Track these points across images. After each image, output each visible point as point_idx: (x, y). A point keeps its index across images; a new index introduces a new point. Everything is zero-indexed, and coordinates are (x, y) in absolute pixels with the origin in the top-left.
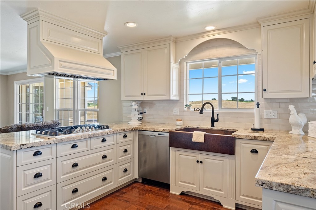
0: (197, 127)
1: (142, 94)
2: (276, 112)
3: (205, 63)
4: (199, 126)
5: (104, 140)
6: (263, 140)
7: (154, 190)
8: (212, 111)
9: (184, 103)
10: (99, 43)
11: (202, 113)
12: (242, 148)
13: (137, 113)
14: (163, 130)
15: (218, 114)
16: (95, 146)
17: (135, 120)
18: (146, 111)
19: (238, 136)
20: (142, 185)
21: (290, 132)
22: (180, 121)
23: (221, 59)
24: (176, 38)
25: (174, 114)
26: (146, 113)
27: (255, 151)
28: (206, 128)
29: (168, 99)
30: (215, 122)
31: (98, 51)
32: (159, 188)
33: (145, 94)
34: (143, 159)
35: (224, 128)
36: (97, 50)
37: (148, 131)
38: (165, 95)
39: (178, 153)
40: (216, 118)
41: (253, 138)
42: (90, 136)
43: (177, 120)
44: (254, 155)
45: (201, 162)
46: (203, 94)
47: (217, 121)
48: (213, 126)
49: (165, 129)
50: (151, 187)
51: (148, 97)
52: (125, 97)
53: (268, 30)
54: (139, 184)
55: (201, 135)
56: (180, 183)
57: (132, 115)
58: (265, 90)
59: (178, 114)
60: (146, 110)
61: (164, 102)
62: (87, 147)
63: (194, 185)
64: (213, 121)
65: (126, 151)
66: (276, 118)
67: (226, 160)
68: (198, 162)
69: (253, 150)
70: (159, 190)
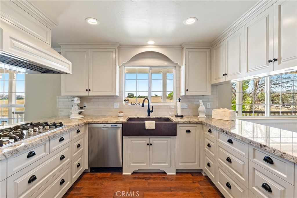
0: (138, 117)
1: (87, 90)
2: (187, 104)
3: (138, 69)
4: (139, 116)
5: (62, 140)
6: (195, 123)
7: (108, 176)
8: (148, 105)
9: (123, 98)
10: (47, 32)
11: (144, 106)
12: (181, 130)
13: (78, 107)
14: (117, 122)
15: (153, 107)
16: (53, 148)
17: (76, 114)
18: (86, 106)
19: (178, 122)
20: (93, 174)
21: (198, 116)
22: (122, 113)
23: (151, 67)
24: (120, 45)
25: (114, 107)
26: (86, 107)
27: (188, 131)
28: (144, 118)
29: (115, 95)
30: (150, 113)
31: (47, 41)
32: (110, 173)
33: (90, 90)
34: (90, 149)
35: (158, 117)
36: (45, 39)
37: (100, 124)
38: (111, 92)
39: (130, 140)
40: (151, 110)
41: (188, 122)
42: (50, 137)
43: (119, 113)
44: (188, 134)
45: (151, 144)
46: (137, 92)
47: (152, 111)
48: (149, 115)
49: (118, 121)
50: (103, 174)
51: (93, 93)
52: (66, 92)
53: (189, 52)
54: (88, 174)
55: (152, 123)
56: (132, 164)
57: (72, 109)
58: (187, 90)
59: (118, 107)
60: (85, 104)
61: (104, 97)
62: (45, 151)
63: (144, 163)
64: (149, 112)
65: (79, 146)
66: (187, 108)
67: (169, 140)
68: (148, 144)
69: (187, 130)
70: (112, 174)
